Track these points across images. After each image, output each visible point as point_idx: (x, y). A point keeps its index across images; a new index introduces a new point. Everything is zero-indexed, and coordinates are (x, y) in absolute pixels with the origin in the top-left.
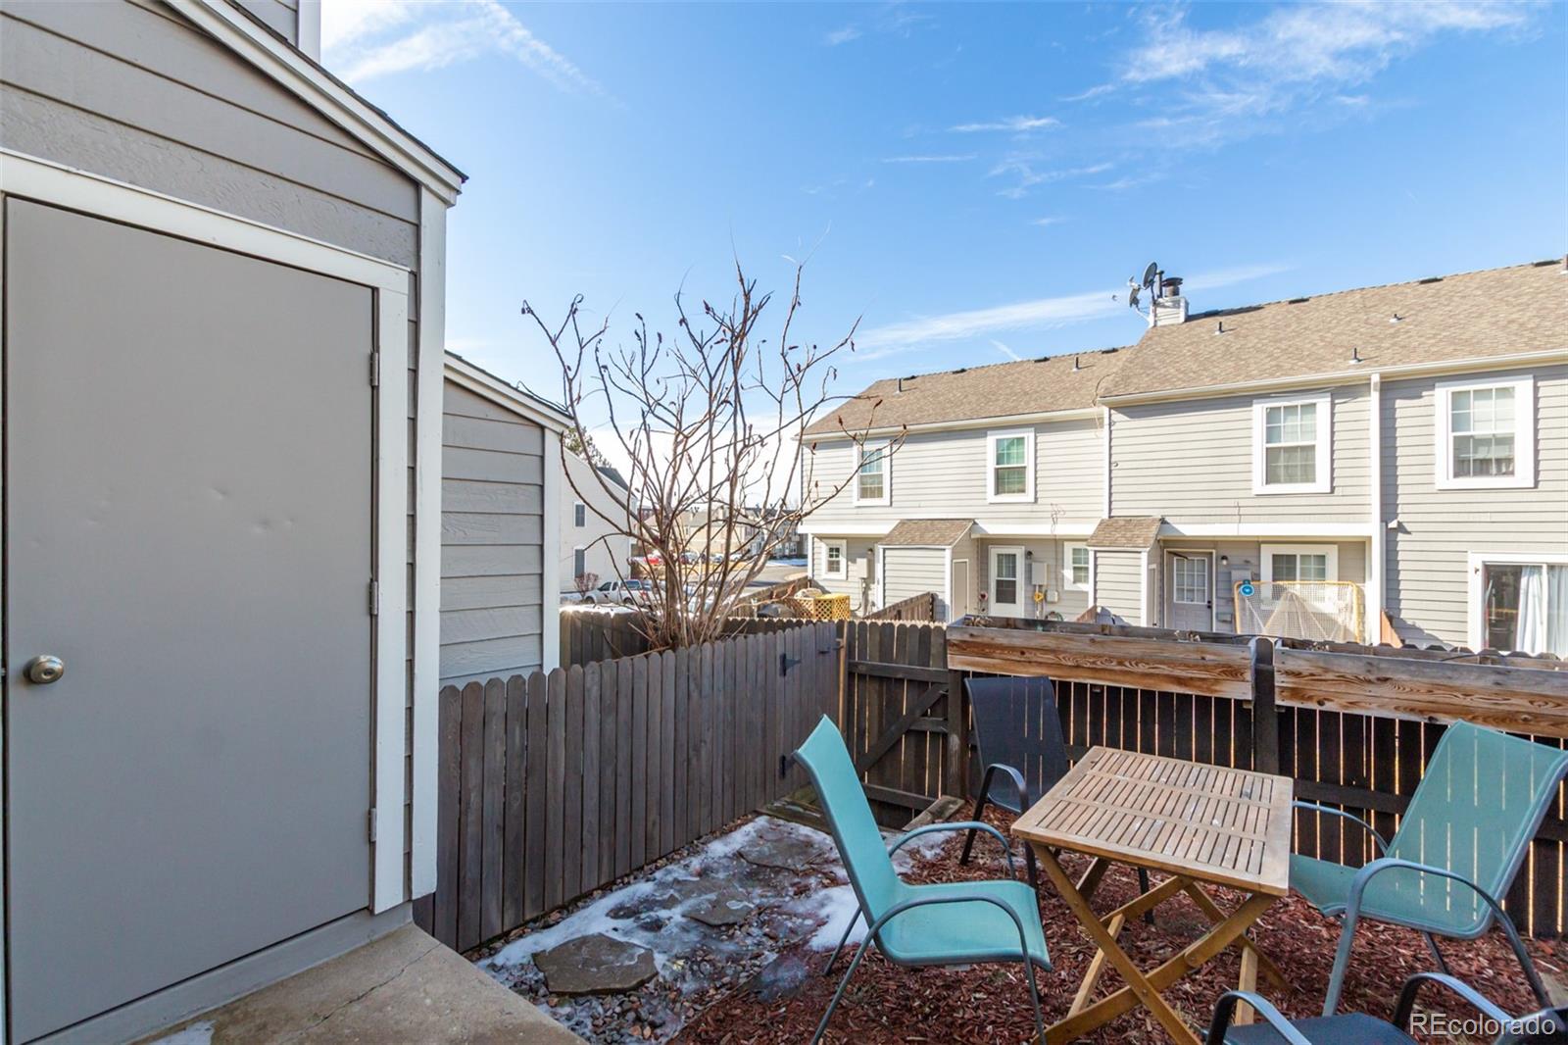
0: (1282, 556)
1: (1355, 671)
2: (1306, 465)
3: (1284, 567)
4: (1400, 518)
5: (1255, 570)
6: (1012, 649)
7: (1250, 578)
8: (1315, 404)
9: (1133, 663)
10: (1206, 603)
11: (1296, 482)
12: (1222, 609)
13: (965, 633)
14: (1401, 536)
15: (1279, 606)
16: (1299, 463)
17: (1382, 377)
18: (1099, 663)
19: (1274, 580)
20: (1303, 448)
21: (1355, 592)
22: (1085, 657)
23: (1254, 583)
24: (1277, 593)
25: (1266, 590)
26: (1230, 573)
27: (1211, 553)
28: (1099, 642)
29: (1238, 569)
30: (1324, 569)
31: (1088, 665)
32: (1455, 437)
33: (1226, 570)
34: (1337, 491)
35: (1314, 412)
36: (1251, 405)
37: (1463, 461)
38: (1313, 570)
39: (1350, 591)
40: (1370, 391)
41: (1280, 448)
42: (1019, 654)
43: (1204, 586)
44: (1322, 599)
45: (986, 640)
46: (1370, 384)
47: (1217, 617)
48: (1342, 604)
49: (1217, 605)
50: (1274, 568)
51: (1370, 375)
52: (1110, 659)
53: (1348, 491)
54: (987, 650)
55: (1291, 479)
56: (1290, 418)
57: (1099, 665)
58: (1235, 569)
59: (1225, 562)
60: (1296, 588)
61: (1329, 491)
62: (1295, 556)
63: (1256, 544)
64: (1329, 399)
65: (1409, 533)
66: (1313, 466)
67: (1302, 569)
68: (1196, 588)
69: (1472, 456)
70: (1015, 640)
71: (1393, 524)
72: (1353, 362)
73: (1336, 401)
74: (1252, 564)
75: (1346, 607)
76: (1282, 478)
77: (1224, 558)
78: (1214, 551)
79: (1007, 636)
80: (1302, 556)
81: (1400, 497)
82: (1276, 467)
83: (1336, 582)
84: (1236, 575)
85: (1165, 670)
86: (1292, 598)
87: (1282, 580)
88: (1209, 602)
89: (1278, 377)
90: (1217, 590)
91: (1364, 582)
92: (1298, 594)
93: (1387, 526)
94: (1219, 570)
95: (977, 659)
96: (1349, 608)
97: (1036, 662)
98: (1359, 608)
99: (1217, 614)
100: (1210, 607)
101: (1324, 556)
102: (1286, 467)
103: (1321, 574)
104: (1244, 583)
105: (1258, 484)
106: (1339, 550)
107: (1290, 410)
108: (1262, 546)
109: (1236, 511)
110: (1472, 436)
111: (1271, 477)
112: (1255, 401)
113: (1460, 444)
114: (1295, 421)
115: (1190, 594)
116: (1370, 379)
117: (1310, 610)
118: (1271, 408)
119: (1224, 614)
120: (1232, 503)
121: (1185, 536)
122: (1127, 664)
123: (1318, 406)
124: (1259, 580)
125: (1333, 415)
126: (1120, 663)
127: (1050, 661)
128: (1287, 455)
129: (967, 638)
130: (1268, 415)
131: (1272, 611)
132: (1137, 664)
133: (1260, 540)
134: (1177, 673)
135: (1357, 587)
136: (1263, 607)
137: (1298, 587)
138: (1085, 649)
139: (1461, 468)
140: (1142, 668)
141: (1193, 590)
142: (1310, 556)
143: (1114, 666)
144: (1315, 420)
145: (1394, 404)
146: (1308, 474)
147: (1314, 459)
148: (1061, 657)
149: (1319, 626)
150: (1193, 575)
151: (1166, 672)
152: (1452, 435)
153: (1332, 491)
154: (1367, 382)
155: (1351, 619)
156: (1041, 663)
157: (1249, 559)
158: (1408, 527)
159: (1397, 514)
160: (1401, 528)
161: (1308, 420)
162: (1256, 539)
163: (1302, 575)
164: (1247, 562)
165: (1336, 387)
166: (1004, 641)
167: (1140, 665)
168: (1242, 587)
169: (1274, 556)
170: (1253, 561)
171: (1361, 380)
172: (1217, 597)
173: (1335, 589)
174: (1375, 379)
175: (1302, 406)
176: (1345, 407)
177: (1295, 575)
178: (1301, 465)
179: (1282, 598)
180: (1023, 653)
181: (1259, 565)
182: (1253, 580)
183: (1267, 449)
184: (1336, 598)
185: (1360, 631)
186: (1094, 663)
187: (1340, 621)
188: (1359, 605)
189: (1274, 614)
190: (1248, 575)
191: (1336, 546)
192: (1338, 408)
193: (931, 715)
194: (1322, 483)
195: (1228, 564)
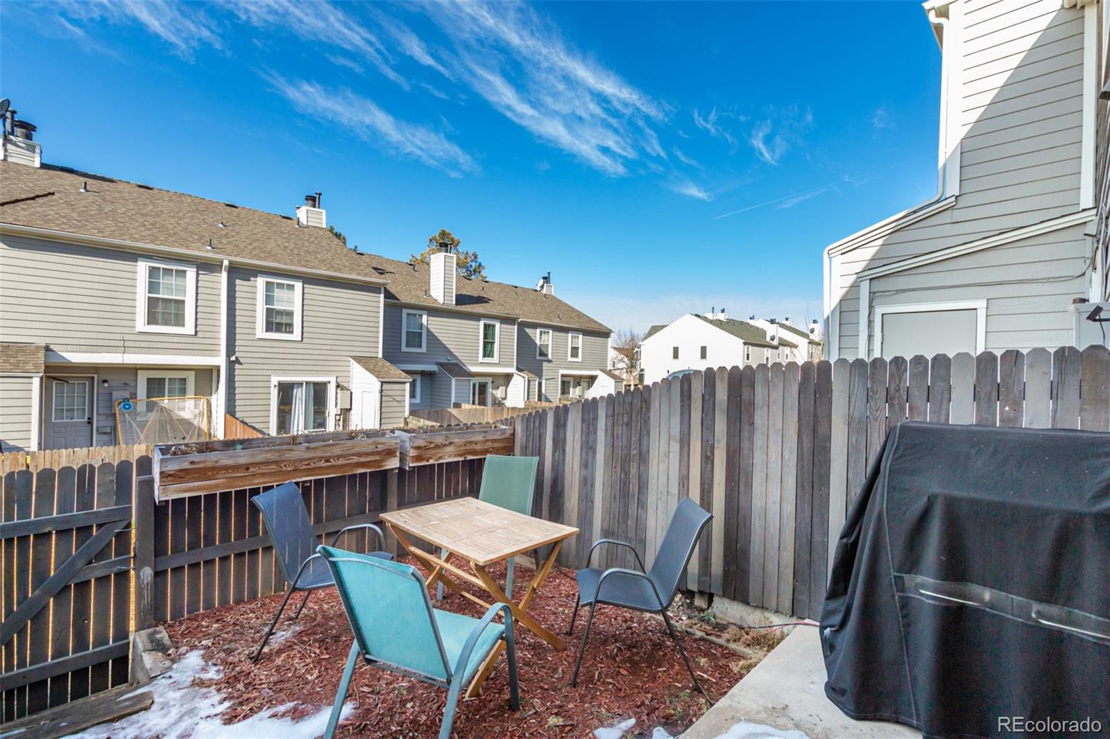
0: (155, 379)
1: (441, 441)
2: (177, 314)
3: (156, 387)
4: (237, 354)
5: (133, 391)
6: (236, 468)
7: (129, 397)
8: (185, 271)
9: (335, 459)
10: (86, 420)
11: (170, 325)
12: (101, 424)
13: (185, 462)
14: (237, 366)
15: (152, 417)
16: (173, 312)
17: (230, 262)
18: (312, 464)
19: (148, 398)
20: (177, 301)
21: (205, 403)
22: (302, 462)
23: (133, 400)
24: (150, 407)
25: (141, 407)
26: (111, 394)
27: (93, 378)
28: (312, 448)
29: (118, 390)
30: (185, 388)
31: (304, 467)
32: (267, 309)
33: (107, 391)
34: (200, 334)
35: (185, 277)
36: (136, 261)
37: (269, 323)
38: (177, 389)
39: (203, 402)
40: (221, 270)
41: (158, 299)
42: (244, 470)
43: (85, 405)
44: (183, 409)
45: (209, 464)
46: (222, 266)
47: (97, 430)
48: (197, 412)
49: (98, 421)
50: (148, 388)
51: (223, 260)
52: (320, 459)
53: (206, 335)
54: (210, 473)
55: (166, 323)
56: (166, 277)
57: (312, 465)
58: (115, 390)
59: (106, 385)
60: (165, 402)
61: (194, 334)
62: (164, 379)
63: (134, 370)
64: (195, 270)
65: (242, 364)
66: (184, 315)
67: (169, 388)
68: (76, 408)
69: (274, 320)
70: (240, 459)
71: (233, 358)
72: (209, 248)
73: (200, 272)
74: (131, 386)
75: (200, 413)
76: (160, 321)
77: (105, 381)
78: (96, 376)
79: (231, 457)
80: (169, 379)
81: (237, 341)
82: (156, 312)
83: (193, 397)
84: (117, 395)
85: (355, 459)
86: (162, 409)
87: (154, 397)
88: (89, 419)
89: (157, 245)
90: (97, 408)
91: (211, 395)
92: (166, 406)
93: (229, 359)
94: (100, 392)
95: (197, 484)
96: (201, 414)
97: (260, 474)
98: (208, 414)
99: (97, 428)
100: (90, 422)
101: (185, 379)
102: (163, 313)
103: (183, 392)
104: (124, 401)
105: (141, 324)
106: (196, 375)
107: (168, 272)
108: (139, 371)
109: (121, 343)
110: (274, 309)
111: (151, 320)
112: (139, 259)
113: (270, 312)
114: (173, 280)
115: (70, 414)
116: (222, 263)
117: (175, 418)
118: (152, 267)
119: (104, 427)
120: (118, 337)
121: (72, 363)
122: (332, 460)
123: (187, 272)
124: (136, 398)
125: (197, 281)
126: (327, 461)
127: (274, 470)
128: (164, 304)
129: (186, 465)
130: (150, 272)
131: (147, 421)
132: (338, 459)
133: (137, 367)
134: (363, 459)
135: (207, 399)
136: (138, 419)
137: (166, 401)
138: (301, 456)
139: (270, 327)
140: (342, 461)
141: (73, 410)
142: (175, 379)
143: (323, 464)
144: (185, 282)
145: (235, 282)
146: (179, 321)
147: (184, 310)
148: (282, 465)
149: (182, 429)
150: (74, 396)
151: (356, 461)
152: (265, 306)
153: (196, 334)
154: (220, 264)
155: (202, 420)
156: (264, 474)
157: (127, 382)
158: (241, 360)
159: (235, 352)
160: (237, 361)
161: (180, 281)
162: (134, 366)
163: (170, 392)
164: (125, 384)
165: (201, 263)
166: (230, 462)
167: (340, 459)
168: (122, 404)
169: (148, 379)
170: (132, 384)
171: (216, 262)
172: (98, 414)
173: (192, 402)
174: (226, 263)
175: (176, 270)
176: (206, 277)
177: (164, 393)
178: (174, 314)
179: (155, 411)
180: (247, 469)
181: (136, 387)
182: (131, 398)
183: (149, 298)
184: (193, 408)
185: (208, 429)
186: (309, 464)
187: (195, 423)
188: (208, 411)
189: (149, 423)
190: (127, 395)
191: (193, 372)
192: (201, 277)
193: (95, 562)
194: (189, 328)
195: (109, 387)
